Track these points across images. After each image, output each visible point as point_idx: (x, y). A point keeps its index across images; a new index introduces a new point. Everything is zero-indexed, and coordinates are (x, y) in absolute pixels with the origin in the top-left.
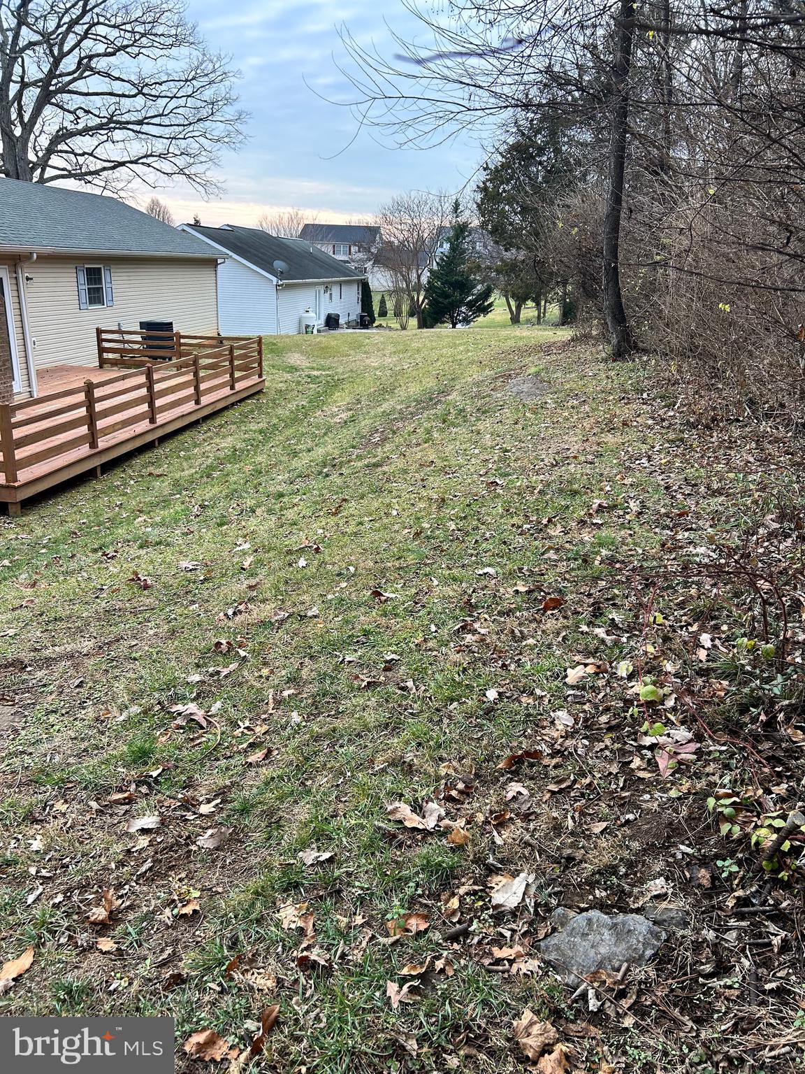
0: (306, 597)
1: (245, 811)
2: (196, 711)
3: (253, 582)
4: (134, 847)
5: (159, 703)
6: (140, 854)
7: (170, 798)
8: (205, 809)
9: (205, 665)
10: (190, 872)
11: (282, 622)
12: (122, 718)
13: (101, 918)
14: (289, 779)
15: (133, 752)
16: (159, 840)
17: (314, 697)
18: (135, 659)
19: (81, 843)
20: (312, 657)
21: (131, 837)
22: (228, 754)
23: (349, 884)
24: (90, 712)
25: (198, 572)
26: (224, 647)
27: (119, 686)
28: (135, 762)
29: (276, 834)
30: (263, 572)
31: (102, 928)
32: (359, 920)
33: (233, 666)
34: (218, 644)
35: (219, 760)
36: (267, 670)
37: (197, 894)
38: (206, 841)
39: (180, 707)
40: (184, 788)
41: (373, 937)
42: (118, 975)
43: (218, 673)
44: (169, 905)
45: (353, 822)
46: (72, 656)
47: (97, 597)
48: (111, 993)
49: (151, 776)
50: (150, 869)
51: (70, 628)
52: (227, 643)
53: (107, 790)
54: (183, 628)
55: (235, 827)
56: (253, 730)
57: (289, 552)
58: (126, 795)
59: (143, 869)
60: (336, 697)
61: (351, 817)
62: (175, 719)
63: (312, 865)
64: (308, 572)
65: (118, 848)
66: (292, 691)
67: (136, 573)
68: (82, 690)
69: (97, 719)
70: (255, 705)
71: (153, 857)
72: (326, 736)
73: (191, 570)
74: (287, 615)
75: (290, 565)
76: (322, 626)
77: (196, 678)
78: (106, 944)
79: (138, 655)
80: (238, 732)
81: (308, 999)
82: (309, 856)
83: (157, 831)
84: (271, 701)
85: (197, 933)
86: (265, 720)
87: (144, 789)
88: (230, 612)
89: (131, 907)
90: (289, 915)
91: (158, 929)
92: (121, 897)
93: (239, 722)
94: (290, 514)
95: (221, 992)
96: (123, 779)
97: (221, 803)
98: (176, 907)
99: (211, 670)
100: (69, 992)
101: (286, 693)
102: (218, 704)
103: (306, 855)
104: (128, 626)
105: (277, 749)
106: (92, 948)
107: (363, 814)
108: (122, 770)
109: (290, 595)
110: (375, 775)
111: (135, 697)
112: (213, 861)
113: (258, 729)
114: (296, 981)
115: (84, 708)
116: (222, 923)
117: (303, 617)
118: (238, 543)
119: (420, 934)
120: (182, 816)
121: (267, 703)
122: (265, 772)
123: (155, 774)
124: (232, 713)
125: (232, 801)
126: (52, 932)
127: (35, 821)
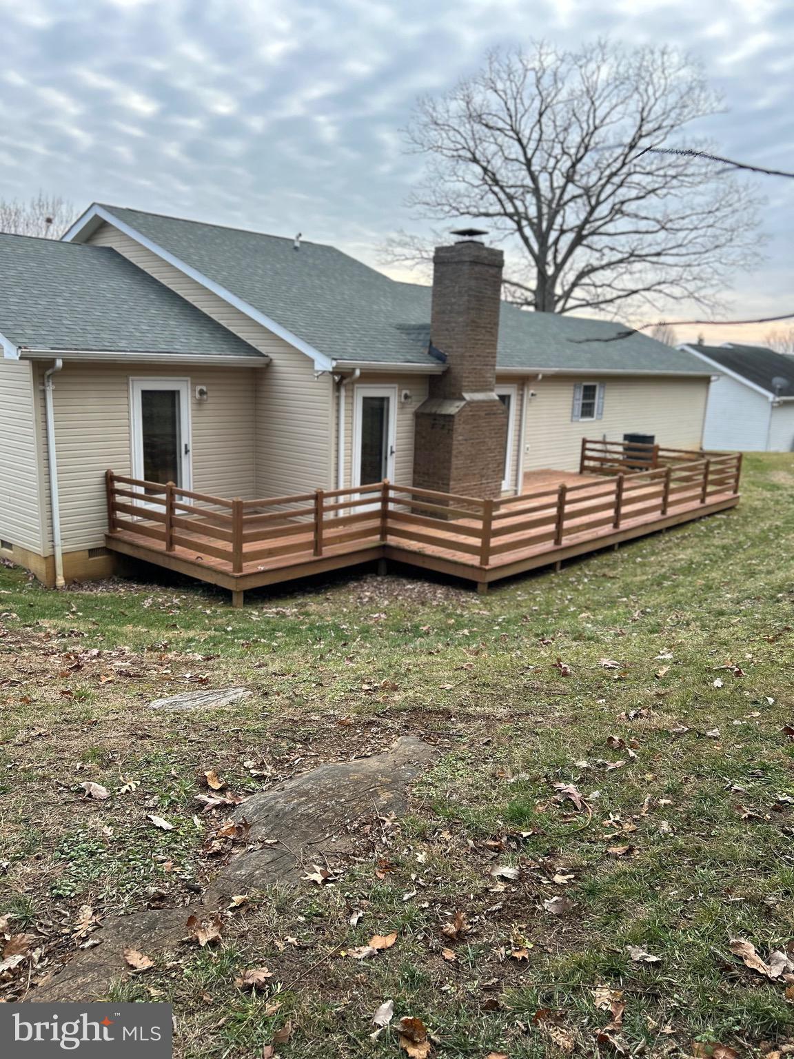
0: (710, 717)
1: (592, 892)
2: (575, 793)
3: (662, 691)
4: (492, 888)
5: (546, 777)
6: (495, 895)
7: (533, 859)
8: (558, 879)
9: (596, 755)
10: (530, 926)
11: (679, 735)
12: (512, 780)
13: (451, 932)
14: (640, 879)
15: (513, 810)
16: (513, 890)
17: (689, 812)
18: (537, 734)
19: (453, 869)
20: (699, 776)
21: (492, 879)
22: (593, 839)
23: (668, 994)
24: (488, 768)
25: (615, 671)
26: (616, 743)
27: (518, 754)
28: (512, 819)
29: (613, 922)
30: (677, 683)
31: (450, 941)
32: (668, 1030)
33: (619, 763)
34: (611, 739)
35: (583, 841)
36: (651, 776)
37: (531, 946)
38: (550, 905)
39: (562, 785)
40: (546, 855)
41: (676, 1051)
42: (451, 982)
43: (605, 765)
44: (505, 945)
45: (691, 940)
46: (488, 718)
47: (522, 674)
48: (442, 992)
49: (522, 836)
50: (499, 910)
51: (493, 694)
52: (620, 740)
53: (484, 835)
54: (585, 717)
55: (580, 903)
56: (621, 825)
57: (709, 670)
58: (497, 844)
59: (494, 908)
60: (712, 820)
61: (690, 935)
62: (555, 794)
63: (638, 962)
64: (721, 693)
65: (479, 884)
66: (668, 801)
67: (559, 660)
68: (488, 748)
69: (493, 775)
70: (630, 804)
71: (505, 902)
72: (689, 853)
73: (609, 668)
74: (686, 729)
75: (705, 682)
76: (719, 749)
77: (583, 764)
78: (449, 954)
79: (540, 731)
80: (606, 822)
82: (638, 953)
83: (514, 883)
84: (646, 804)
85: (521, 977)
86: (636, 820)
87: (513, 845)
88: (632, 713)
89: (476, 935)
90: (603, 996)
91: (491, 960)
92: (471, 923)
93: (610, 814)
94: (723, 634)
95: (527, 1033)
96: (499, 831)
97: (573, 879)
98: (510, 949)
99: (599, 761)
100: (412, 976)
101: (662, 802)
102: (596, 794)
103: (635, 950)
104: (539, 704)
105: (639, 850)
106: (438, 953)
107: (702, 936)
108: (500, 823)
109: (696, 712)
110: (728, 905)
111: (528, 765)
112: (552, 925)
113: (626, 826)
114: (591, 1053)
115: (485, 763)
116: (543, 977)
117: (701, 735)
118: (661, 652)
120: (538, 878)
121: (642, 806)
122: (622, 866)
123: (525, 834)
124: (607, 805)
125: (584, 880)
126: (414, 928)
127: (425, 840)
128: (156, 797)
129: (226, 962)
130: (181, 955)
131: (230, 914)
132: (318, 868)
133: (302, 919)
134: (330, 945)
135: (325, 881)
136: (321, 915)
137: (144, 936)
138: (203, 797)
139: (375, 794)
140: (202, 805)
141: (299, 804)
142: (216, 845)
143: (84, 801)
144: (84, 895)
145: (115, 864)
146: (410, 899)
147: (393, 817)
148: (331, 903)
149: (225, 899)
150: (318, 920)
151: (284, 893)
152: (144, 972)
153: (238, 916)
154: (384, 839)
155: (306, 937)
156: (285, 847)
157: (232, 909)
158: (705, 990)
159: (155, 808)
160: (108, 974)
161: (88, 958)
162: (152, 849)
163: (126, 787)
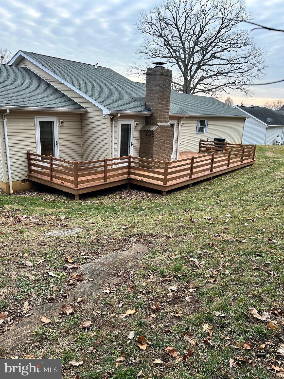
0: (243, 236)
1: (202, 294)
2: (197, 261)
3: (227, 227)
4: (168, 294)
5: (187, 256)
6: (169, 296)
7: (182, 284)
8: (191, 290)
9: (204, 249)
10: (181, 306)
11: (232, 242)
12: (175, 258)
13: (154, 308)
14: (219, 290)
15: (175, 268)
16: (175, 294)
17: (235, 267)
18: (183, 242)
19: (155, 288)
20: (239, 255)
21: (168, 291)
22: (203, 277)
23: (228, 326)
24: (167, 254)
25: (210, 221)
26: (211, 245)
27: (177, 249)
28: (175, 271)
29: (209, 304)
30: (232, 224)
31: (154, 311)
32: (228, 338)
33: (212, 251)
34: (209, 243)
35: (199, 278)
36: (223, 255)
37: (181, 312)
38: (188, 299)
39: (192, 259)
40: (187, 283)
41: (230, 344)
42: (154, 324)
43: (207, 252)
44: (173, 312)
45: (236, 309)
46: (166, 237)
47: (178, 222)
48: (151, 328)
49: (178, 276)
50: (171, 301)
51: (168, 229)
52: (212, 244)
53: (165, 276)
54: (200, 236)
55: (198, 298)
56: (212, 272)
57: (243, 220)
58: (170, 279)
59: (169, 300)
61: (235, 307)
62: (190, 262)
63: (218, 316)
64: (247, 228)
65: (164, 292)
66: (229, 264)
67: (191, 217)
68: (166, 247)
69: (168, 256)
70: (216, 265)
71: (173, 298)
72: (236, 281)
73: (208, 220)
74: (235, 240)
75: (242, 224)
76: (246, 246)
77: (199, 252)
78: (153, 316)
79: (185, 241)
80: (207, 271)
81: (204, 353)
82: (217, 313)
83: (176, 292)
84: (221, 265)
85: (178, 322)
86: (217, 270)
87: (175, 279)
88: (216, 235)
89: (163, 309)
90: (206, 327)
91: (168, 317)
92: (161, 305)
93: (209, 269)
94: (248, 208)
95: (180, 340)
96: (170, 275)
97: (196, 290)
98: (174, 313)
99: (205, 251)
100: (141, 323)
101: (227, 264)
102: (204, 262)
103: (217, 312)
104: (184, 232)
105: (219, 280)
106: (150, 315)
107: (239, 307)
108: (171, 272)
109: (238, 234)
110: (248, 297)
111: (180, 252)
112: (189, 305)
113: (214, 272)
114: (202, 346)
115: (166, 252)
116: (186, 322)
117: (240, 242)
118: (227, 214)
119: (246, 350)
120: (184, 290)
121: (220, 266)
122: (213, 285)
123: (179, 276)
124: (208, 265)
125: (200, 290)
126: (141, 307)
127: (145, 278)
128: (50, 266)
129: (76, 320)
130: (60, 318)
131: (77, 304)
132: (108, 288)
133: (102, 305)
134: (112, 313)
135: (110, 293)
136: (109, 304)
137: (47, 312)
138: (66, 265)
139: (127, 263)
140: (66, 268)
141: (101, 267)
142: (72, 282)
143: (24, 267)
144: (25, 299)
145: (36, 288)
146: (140, 298)
147: (134, 270)
148: (113, 300)
149: (75, 299)
150: (108, 305)
151: (96, 297)
152: (47, 324)
153: (80, 305)
154: (131, 278)
155: (104, 311)
156: (96, 281)
157: (78, 303)
158: (240, 325)
159: (49, 269)
160: (35, 325)
161: (27, 320)
162: (49, 283)
163: (39, 262)
